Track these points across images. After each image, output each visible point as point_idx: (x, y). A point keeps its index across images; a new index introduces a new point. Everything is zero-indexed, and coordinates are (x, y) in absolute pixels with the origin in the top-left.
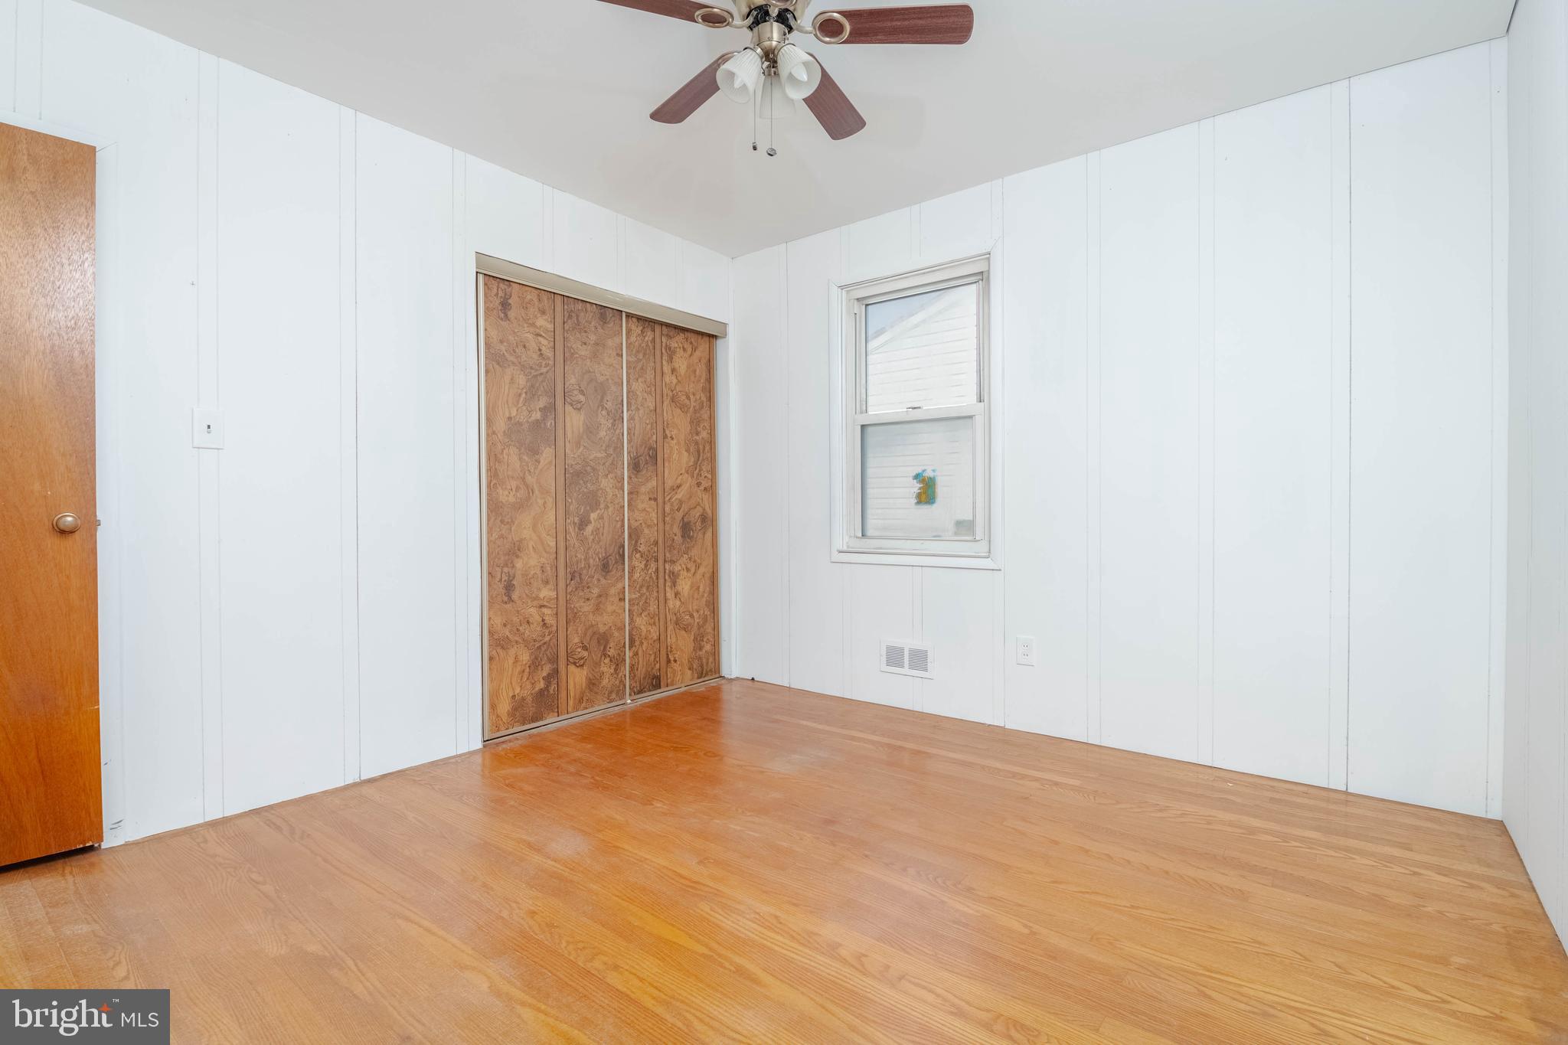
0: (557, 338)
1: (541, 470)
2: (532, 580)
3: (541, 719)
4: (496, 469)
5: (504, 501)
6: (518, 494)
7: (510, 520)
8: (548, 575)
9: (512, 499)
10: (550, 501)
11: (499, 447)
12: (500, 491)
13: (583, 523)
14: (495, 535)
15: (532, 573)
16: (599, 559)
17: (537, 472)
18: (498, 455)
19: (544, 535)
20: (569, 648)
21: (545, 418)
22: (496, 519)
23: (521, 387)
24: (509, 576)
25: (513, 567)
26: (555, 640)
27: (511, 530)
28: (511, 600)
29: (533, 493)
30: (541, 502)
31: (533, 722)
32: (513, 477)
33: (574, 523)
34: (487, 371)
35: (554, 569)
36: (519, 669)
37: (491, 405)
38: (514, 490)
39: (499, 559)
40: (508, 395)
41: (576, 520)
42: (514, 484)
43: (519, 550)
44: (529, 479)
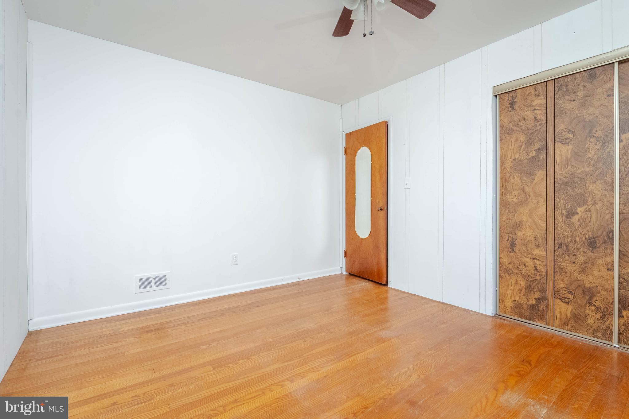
0: (549, 106)
1: (535, 184)
2: (528, 244)
3: (533, 320)
4: (506, 186)
5: (510, 201)
6: (520, 198)
7: (514, 211)
8: (540, 242)
9: (515, 200)
10: (542, 201)
11: (508, 175)
12: (508, 196)
13: (570, 214)
14: (505, 218)
15: (528, 239)
16: (586, 238)
17: (532, 185)
18: (507, 179)
19: (537, 219)
20: (556, 288)
21: (538, 155)
22: (505, 210)
23: (522, 141)
24: (513, 239)
25: (516, 235)
26: (544, 280)
27: (514, 216)
28: (513, 251)
29: (529, 196)
30: (535, 201)
31: (527, 319)
32: (516, 189)
33: (562, 214)
34: (501, 140)
35: (544, 240)
36: (518, 288)
37: (503, 155)
38: (517, 195)
39: (507, 230)
40: (514, 148)
41: (564, 212)
42: (517, 193)
43: (519, 226)
44: (527, 189)
